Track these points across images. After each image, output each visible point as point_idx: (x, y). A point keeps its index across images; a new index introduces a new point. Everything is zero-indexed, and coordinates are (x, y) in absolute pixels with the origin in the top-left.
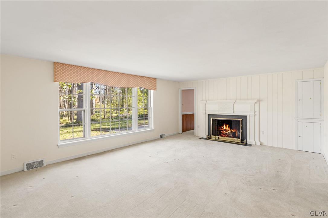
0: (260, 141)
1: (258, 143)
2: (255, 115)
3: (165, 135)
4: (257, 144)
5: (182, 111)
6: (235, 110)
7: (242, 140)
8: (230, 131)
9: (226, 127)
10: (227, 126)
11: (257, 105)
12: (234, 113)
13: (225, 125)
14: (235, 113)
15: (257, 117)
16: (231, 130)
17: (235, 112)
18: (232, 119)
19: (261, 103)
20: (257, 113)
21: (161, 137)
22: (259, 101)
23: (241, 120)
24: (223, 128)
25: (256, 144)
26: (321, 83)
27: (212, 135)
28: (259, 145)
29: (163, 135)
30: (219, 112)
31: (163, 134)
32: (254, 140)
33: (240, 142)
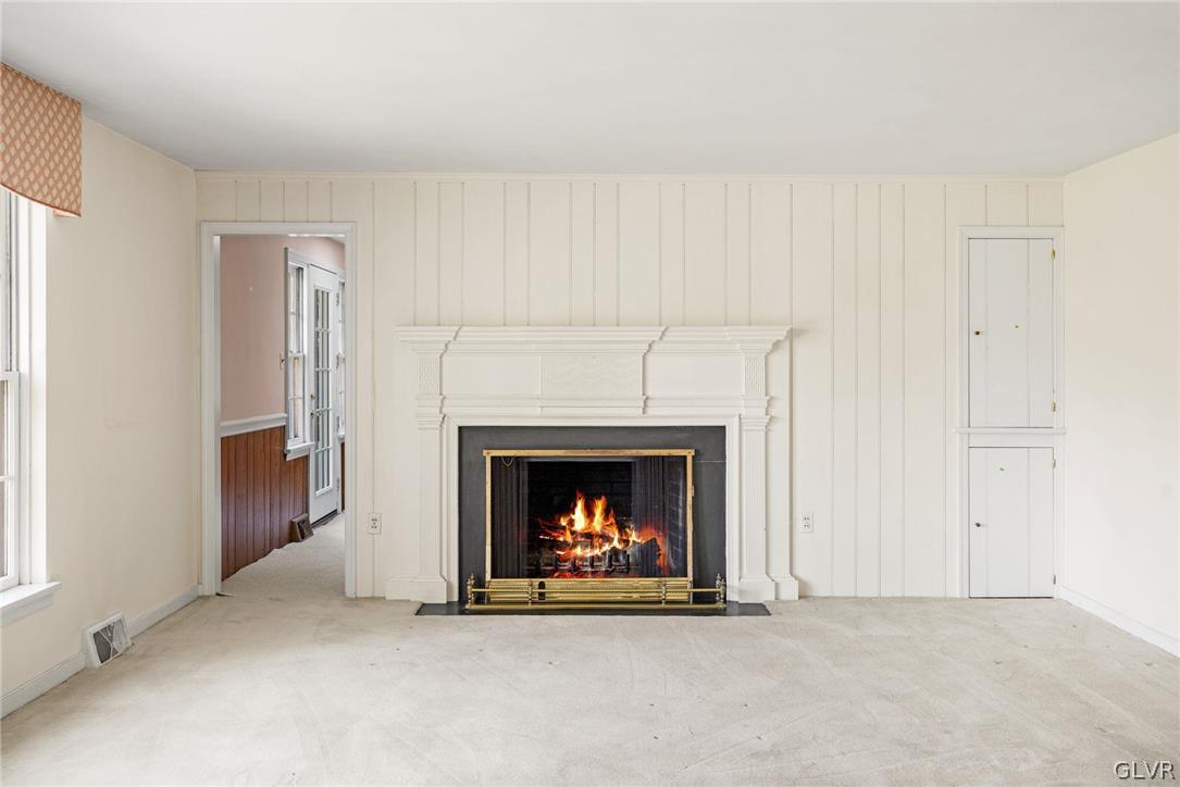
0: (796, 578)
1: (790, 591)
2: (772, 419)
3: (128, 622)
4: (784, 596)
5: (225, 411)
6: (650, 393)
7: (696, 584)
8: (615, 543)
9: (590, 514)
10: (599, 507)
11: (780, 360)
12: (644, 413)
13: (580, 505)
14: (650, 411)
15: (780, 432)
16: (622, 528)
17: (650, 403)
18: (634, 452)
19: (801, 348)
20: (780, 409)
21: (105, 651)
22: (792, 335)
23: (689, 454)
24: (571, 523)
25: (776, 599)
26: (1054, 253)
27: (493, 577)
28: (797, 598)
29: (109, 628)
30: (547, 411)
31: (108, 621)
32: (767, 573)
33: (684, 597)
